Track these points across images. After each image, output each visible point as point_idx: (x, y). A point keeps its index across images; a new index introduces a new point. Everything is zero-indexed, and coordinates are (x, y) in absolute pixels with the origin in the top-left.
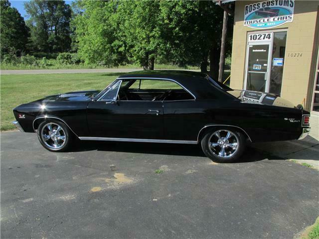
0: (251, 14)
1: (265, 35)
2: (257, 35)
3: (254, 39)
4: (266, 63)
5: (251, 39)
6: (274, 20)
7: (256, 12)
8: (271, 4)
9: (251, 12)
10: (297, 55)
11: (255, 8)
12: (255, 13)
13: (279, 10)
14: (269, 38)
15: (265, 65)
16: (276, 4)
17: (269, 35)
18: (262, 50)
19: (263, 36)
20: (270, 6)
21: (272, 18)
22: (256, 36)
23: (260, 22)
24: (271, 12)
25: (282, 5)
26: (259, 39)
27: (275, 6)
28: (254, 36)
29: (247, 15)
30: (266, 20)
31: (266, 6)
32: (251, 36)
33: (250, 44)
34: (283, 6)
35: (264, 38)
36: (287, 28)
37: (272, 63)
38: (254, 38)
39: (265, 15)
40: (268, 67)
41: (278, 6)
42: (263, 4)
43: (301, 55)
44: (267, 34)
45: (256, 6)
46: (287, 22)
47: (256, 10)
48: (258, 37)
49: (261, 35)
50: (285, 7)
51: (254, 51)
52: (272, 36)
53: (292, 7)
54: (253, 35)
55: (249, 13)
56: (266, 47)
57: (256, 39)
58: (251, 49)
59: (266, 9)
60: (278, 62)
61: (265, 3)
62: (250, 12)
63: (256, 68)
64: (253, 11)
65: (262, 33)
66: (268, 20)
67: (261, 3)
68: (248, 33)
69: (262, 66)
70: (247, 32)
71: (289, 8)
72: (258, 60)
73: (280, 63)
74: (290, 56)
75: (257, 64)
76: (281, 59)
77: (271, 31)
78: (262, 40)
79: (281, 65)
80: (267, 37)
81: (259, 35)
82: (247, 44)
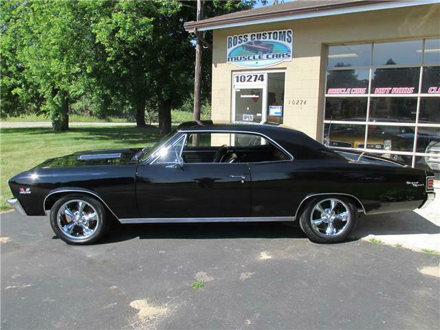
0: (236, 48)
1: (256, 76)
2: (246, 75)
3: (241, 81)
4: (261, 113)
5: (238, 81)
6: (267, 57)
7: (243, 46)
8: (262, 36)
9: (236, 46)
10: (300, 102)
11: (242, 40)
12: (241, 48)
13: (273, 45)
14: (262, 80)
15: (258, 115)
16: (270, 38)
17: (262, 76)
18: (254, 96)
19: (253, 78)
20: (261, 40)
21: (265, 56)
22: (244, 77)
23: (249, 58)
24: (263, 48)
25: (276, 39)
26: (248, 81)
27: (267, 39)
28: (241, 77)
29: (231, 49)
30: (257, 57)
31: (256, 40)
32: (238, 77)
33: (236, 87)
34: (278, 41)
35: (255, 81)
36: (285, 68)
37: (268, 112)
38: (241, 79)
39: (256, 51)
40: (263, 117)
41: (272, 40)
42: (252, 36)
43: (305, 103)
45: (243, 39)
46: (284, 60)
47: (243, 43)
48: (247, 79)
49: (251, 77)
50: (281, 41)
51: (242, 96)
52: (265, 77)
53: (290, 42)
54: (240, 76)
55: (233, 47)
56: (259, 92)
57: (244, 81)
58: (238, 94)
59: (257, 43)
60: (275, 111)
61: (255, 35)
62: (234, 45)
63: (247, 120)
64: (238, 45)
65: (252, 73)
66: (260, 57)
67: (249, 35)
68: (233, 73)
69: (255, 116)
70: (232, 71)
71: (286, 43)
72: (248, 108)
73: (278, 113)
74: (291, 103)
75: (248, 113)
76: (279, 107)
77: (264, 71)
78: (253, 83)
79: (279, 115)
80: (259, 79)
81: (248, 76)
82: (233, 87)
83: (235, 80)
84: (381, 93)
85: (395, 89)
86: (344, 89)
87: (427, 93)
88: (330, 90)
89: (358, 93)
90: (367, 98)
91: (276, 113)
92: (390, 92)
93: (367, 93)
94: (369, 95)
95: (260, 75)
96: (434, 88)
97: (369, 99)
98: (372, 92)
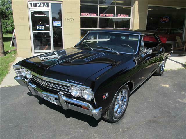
1: (44, 4)
2: (37, 3)
3: (34, 6)
4: (49, 24)
5: (31, 6)
10: (71, 19)
14: (48, 6)
15: (47, 26)
17: (48, 4)
18: (44, 15)
22: (36, 4)
26: (39, 6)
28: (34, 4)
32: (31, 4)
33: (31, 10)
35: (43, 6)
36: (62, 1)
37: (53, 24)
40: (50, 27)
43: (74, 20)
44: (46, 4)
48: (38, 5)
49: (41, 4)
51: (35, 15)
52: (50, 5)
54: (33, 3)
56: (47, 13)
57: (36, 6)
58: (33, 14)
60: (57, 24)
63: (40, 29)
65: (41, 2)
68: (28, 1)
69: (45, 26)
72: (40, 22)
73: (58, 25)
74: (67, 20)
75: (41, 25)
76: (59, 21)
77: (49, 2)
78: (42, 8)
79: (59, 26)
80: (46, 6)
81: (38, 4)
82: (28, 9)
83: (29, 5)
84: (103, 16)
85: (107, 14)
86: (88, 14)
87: (117, 17)
88: (82, 14)
89: (94, 16)
90: (97, 18)
91: (57, 25)
92: (106, 16)
93: (97, 16)
94: (98, 17)
95: (47, 4)
96: (120, 15)
97: (98, 18)
98: (99, 16)
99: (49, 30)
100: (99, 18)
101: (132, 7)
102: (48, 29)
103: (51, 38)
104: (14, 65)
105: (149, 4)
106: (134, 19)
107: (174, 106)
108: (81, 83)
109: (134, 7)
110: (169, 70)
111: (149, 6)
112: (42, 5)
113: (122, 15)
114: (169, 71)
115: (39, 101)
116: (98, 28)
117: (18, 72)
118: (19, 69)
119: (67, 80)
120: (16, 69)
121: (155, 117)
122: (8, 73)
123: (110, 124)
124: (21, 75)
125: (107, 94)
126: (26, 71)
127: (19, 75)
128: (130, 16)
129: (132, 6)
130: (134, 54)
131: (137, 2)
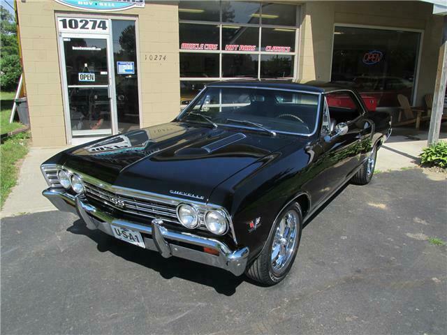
1: (95, 22)
2: (79, 20)
3: (71, 26)
4: (106, 69)
5: (65, 26)
10: (159, 57)
14: (104, 28)
15: (102, 73)
17: (104, 23)
18: (94, 49)
22: (76, 22)
26: (83, 27)
28: (70, 21)
32: (64, 21)
33: (63, 35)
35: (94, 27)
36: (137, 16)
37: (116, 70)
38: (72, 24)
40: (110, 76)
43: (164, 59)
44: (98, 21)
46: (135, 6)
48: (80, 25)
49: (87, 23)
51: (74, 48)
52: (109, 24)
54: (68, 20)
56: (101, 43)
57: (76, 27)
58: (68, 45)
60: (126, 68)
63: (86, 79)
65: (88, 18)
68: (57, 14)
69: (97, 74)
70: (56, 11)
72: (86, 65)
73: (131, 71)
74: (148, 58)
75: (87, 72)
76: (131, 63)
77: (106, 17)
78: (90, 30)
79: (131, 73)
80: (99, 27)
81: (81, 21)
82: (58, 34)
83: (60, 24)
84: (231, 50)
85: (242, 46)
86: (198, 45)
87: (265, 51)
88: (183, 44)
89: (210, 49)
90: (219, 54)
91: (126, 70)
92: (238, 49)
93: (218, 49)
94: (221, 52)
95: (101, 22)
96: (270, 47)
97: (221, 55)
98: (223, 49)
99: (107, 83)
100: (223, 54)
101: (298, 29)
102: (105, 80)
103: (111, 100)
104: (43, 164)
105: (335, 22)
106: (302, 57)
107: (397, 247)
108: (202, 198)
109: (304, 30)
110: (386, 170)
111: (336, 27)
112: (90, 25)
113: (274, 47)
114: (385, 173)
115: (97, 244)
116: (221, 79)
117: (53, 178)
118: (55, 172)
119: (171, 192)
120: (47, 173)
121: (359, 272)
122: (14, 184)
123: (263, 288)
124: (58, 185)
125: (258, 221)
126: (72, 176)
127: (53, 186)
128: (293, 50)
129: (299, 27)
130: (309, 135)
131: (310, 16)
